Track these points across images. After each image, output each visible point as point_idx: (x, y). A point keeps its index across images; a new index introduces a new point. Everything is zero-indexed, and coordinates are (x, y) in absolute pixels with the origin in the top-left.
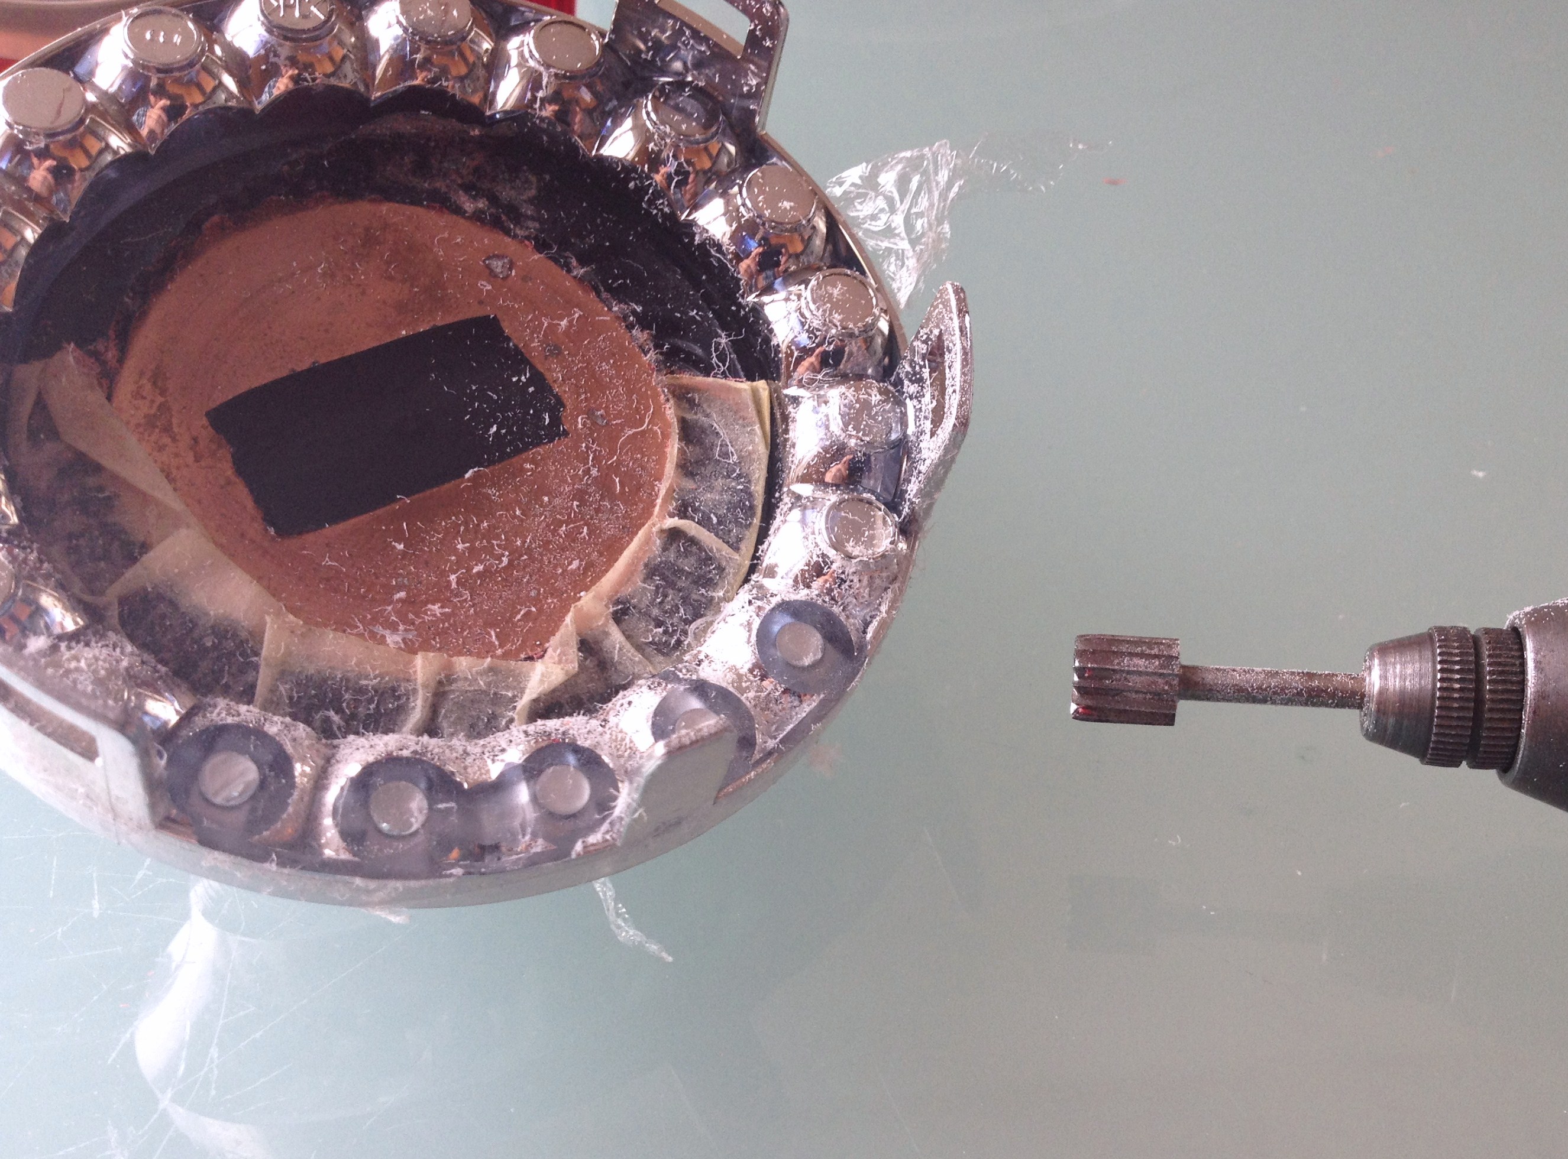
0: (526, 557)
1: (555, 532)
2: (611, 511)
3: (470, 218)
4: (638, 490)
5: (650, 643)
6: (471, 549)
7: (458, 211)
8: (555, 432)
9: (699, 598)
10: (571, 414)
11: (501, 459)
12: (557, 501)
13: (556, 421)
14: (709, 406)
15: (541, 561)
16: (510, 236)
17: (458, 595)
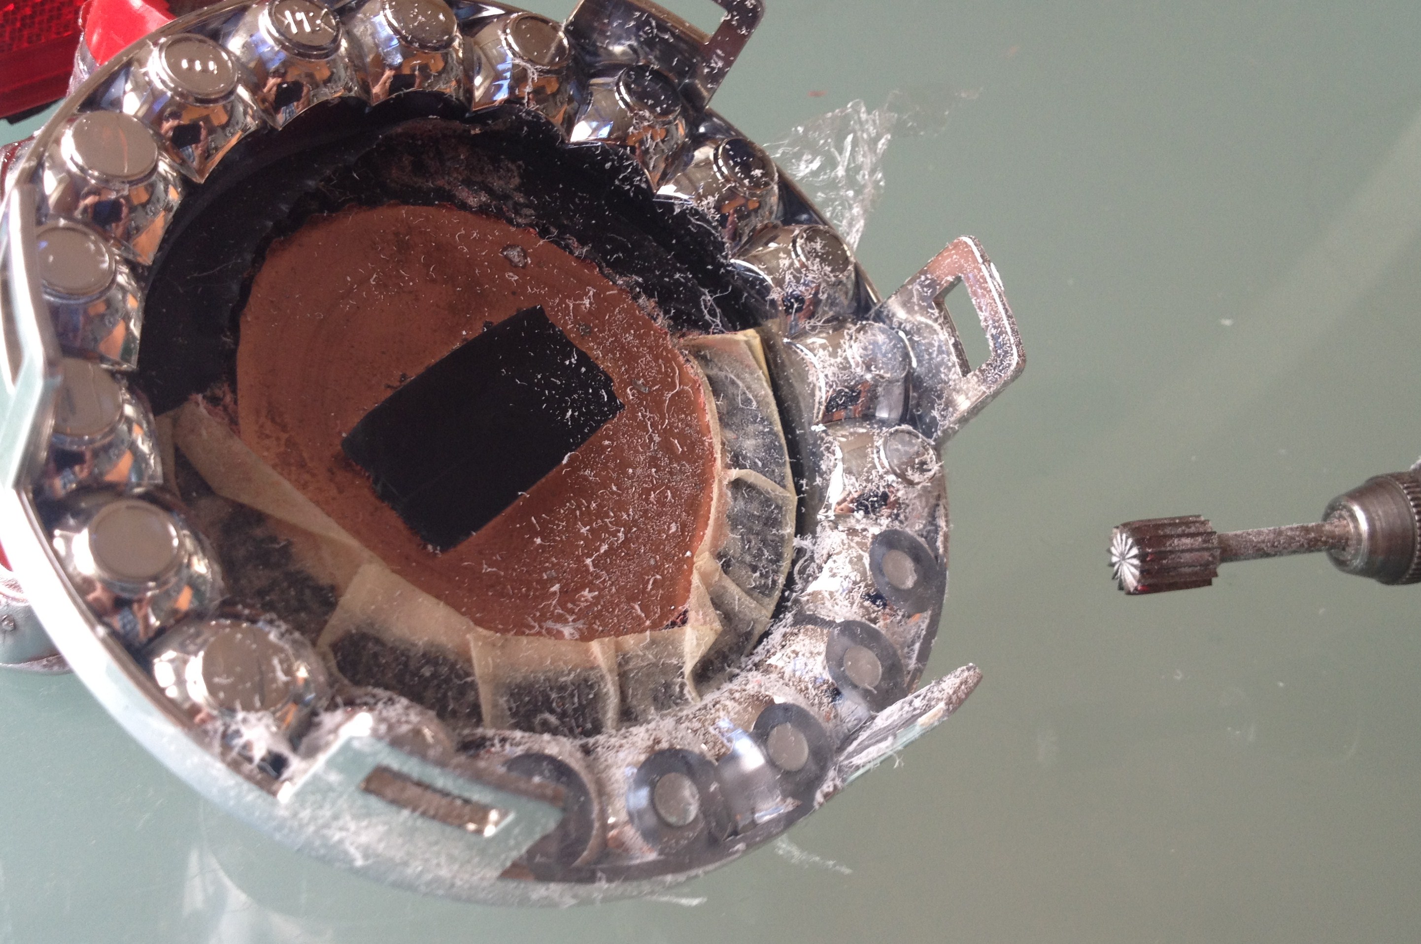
0: (635, 529)
1: (647, 500)
2: (682, 472)
3: (476, 212)
4: (693, 449)
5: (754, 588)
6: (591, 530)
7: (464, 206)
8: (614, 407)
9: (774, 538)
10: (620, 388)
11: (584, 440)
12: (639, 471)
13: (612, 396)
14: (719, 361)
15: (647, 530)
16: (514, 226)
17: (598, 577)
